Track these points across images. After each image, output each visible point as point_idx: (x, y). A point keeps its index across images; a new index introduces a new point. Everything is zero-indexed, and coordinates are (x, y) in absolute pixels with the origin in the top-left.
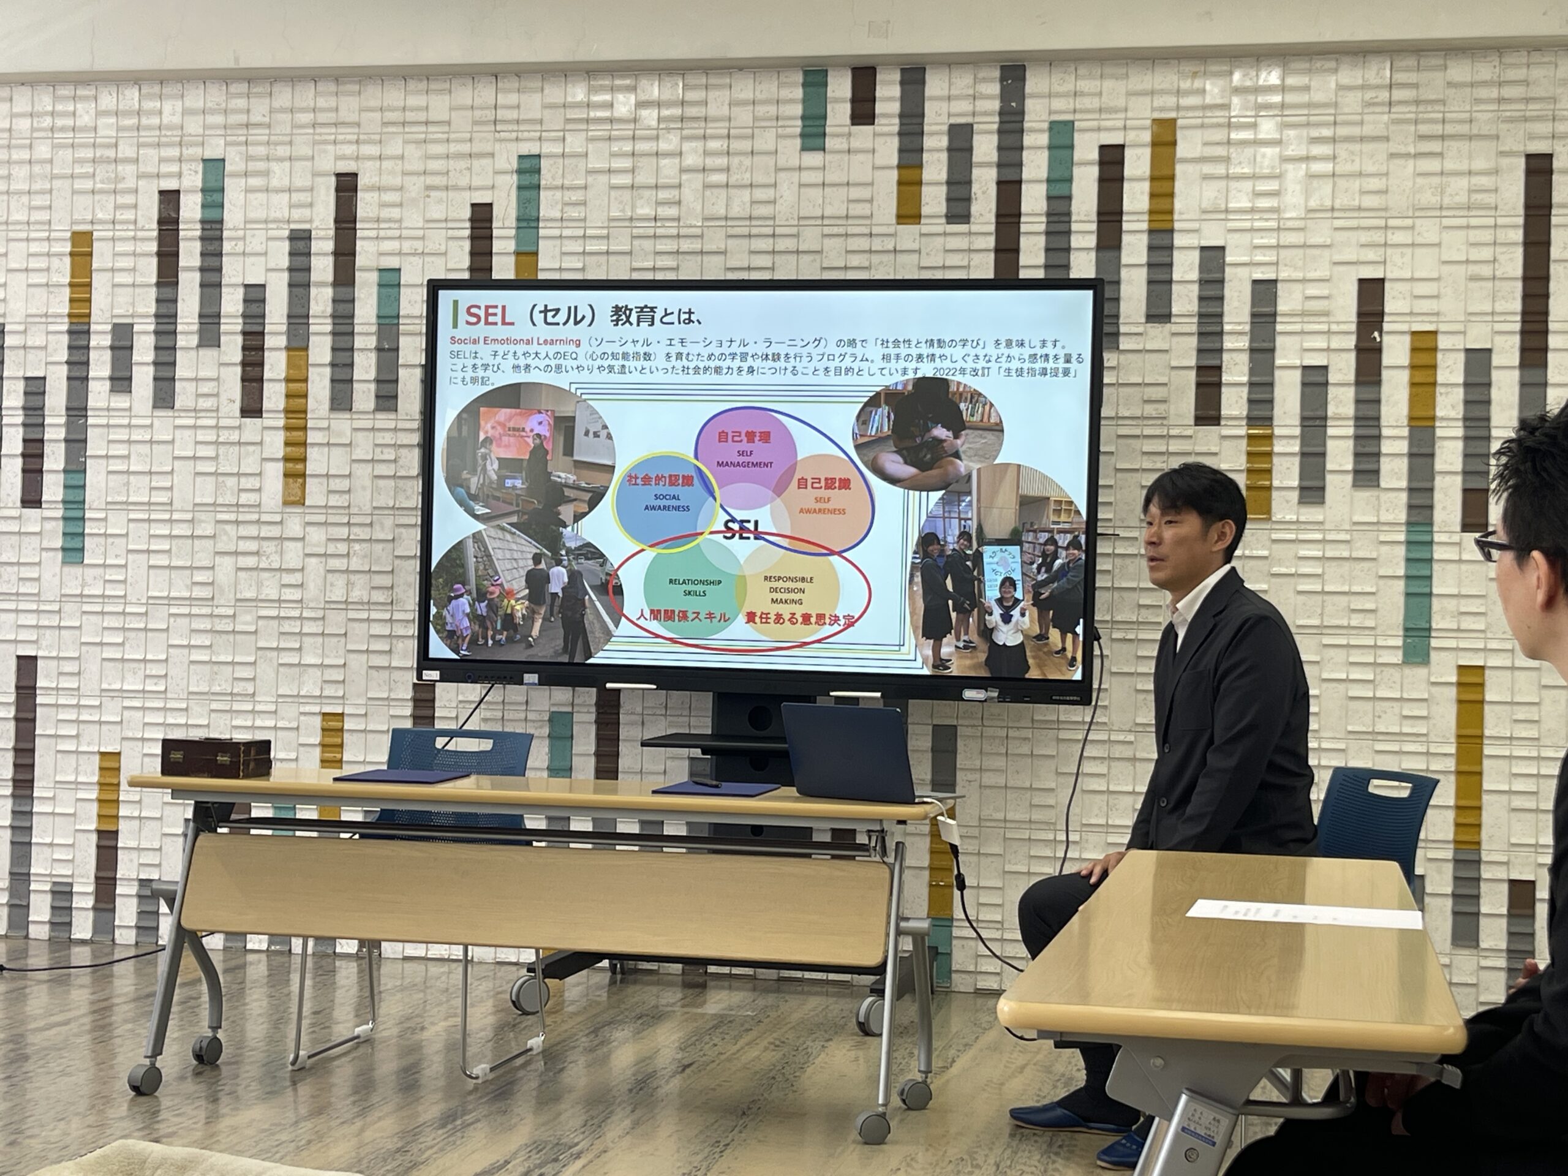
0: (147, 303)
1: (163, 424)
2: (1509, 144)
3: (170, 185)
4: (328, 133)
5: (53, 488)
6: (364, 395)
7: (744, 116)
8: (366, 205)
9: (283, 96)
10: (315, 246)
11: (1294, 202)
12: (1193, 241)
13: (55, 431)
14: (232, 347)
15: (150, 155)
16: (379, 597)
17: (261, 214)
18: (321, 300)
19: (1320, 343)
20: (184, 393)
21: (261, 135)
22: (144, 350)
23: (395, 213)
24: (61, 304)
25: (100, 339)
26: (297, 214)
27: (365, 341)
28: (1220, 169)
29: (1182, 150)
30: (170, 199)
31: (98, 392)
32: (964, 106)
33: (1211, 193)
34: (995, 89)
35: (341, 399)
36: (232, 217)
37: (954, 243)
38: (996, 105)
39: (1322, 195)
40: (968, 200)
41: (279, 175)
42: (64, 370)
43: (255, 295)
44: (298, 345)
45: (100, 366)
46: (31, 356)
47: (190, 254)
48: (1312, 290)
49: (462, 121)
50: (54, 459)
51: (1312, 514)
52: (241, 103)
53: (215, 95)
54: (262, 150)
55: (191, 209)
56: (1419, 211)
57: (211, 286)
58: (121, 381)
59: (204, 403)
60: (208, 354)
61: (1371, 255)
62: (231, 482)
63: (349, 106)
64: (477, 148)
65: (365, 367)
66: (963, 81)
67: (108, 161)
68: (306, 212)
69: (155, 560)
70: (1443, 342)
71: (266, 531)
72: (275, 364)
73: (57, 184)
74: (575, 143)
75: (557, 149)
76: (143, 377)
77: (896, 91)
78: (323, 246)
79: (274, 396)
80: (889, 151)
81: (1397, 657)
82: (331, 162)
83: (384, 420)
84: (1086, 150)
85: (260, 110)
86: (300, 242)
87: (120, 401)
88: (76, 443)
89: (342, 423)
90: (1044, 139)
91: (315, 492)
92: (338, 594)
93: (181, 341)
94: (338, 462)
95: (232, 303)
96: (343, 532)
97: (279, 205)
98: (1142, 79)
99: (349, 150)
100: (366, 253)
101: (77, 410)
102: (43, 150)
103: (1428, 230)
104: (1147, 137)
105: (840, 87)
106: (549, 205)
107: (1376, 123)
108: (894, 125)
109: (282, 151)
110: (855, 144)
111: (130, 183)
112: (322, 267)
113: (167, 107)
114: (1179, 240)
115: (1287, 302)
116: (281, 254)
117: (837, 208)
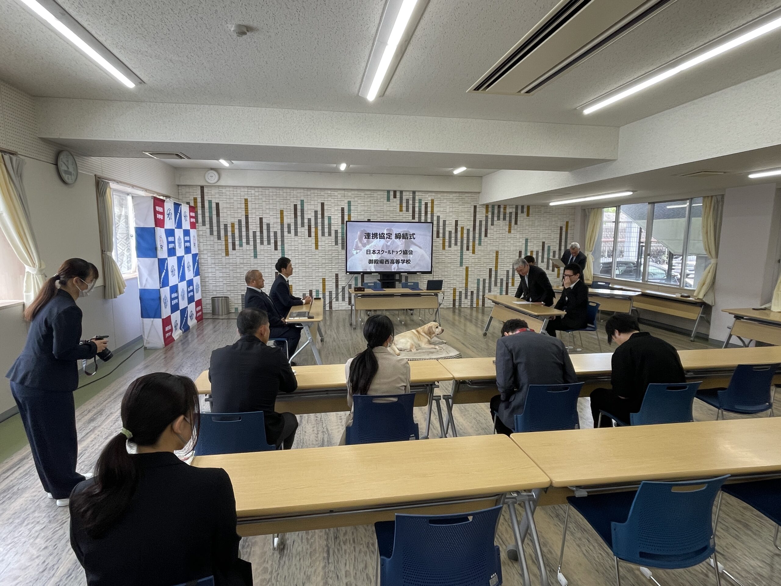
0: (293, 221)
1: (296, 238)
2: (472, 204)
3: (296, 203)
4: (319, 197)
5: (279, 248)
6: (326, 234)
7: (379, 196)
8: (326, 207)
9: (312, 191)
10: (318, 213)
11: (448, 211)
12: (436, 215)
13: (279, 240)
14: (306, 227)
15: (292, 199)
16: (330, 262)
17: (310, 208)
18: (319, 221)
19: (451, 228)
20: (299, 234)
21: (309, 197)
22: (292, 227)
23: (330, 209)
24: (279, 220)
25: (286, 226)
26: (315, 208)
27: (326, 226)
28: (439, 206)
29: (435, 204)
30: (295, 206)
31: (286, 234)
32: (408, 197)
33: (438, 209)
34: (412, 194)
35: (323, 234)
36: (305, 208)
37: (407, 214)
38: (412, 197)
39: (451, 210)
40: (408, 209)
41: (312, 203)
42: (280, 230)
43: (309, 220)
44: (316, 227)
45: (286, 230)
46: (275, 228)
47: (299, 214)
48: (450, 221)
49: (339, 196)
50: (279, 243)
51: (450, 249)
52: (306, 192)
53: (302, 191)
54: (310, 199)
55: (299, 207)
56: (462, 212)
57: (303, 218)
58: (289, 232)
59: (302, 235)
60: (303, 228)
61: (456, 217)
62: (307, 246)
63: (322, 193)
64: (342, 200)
65: (326, 230)
66: (408, 193)
67: (285, 199)
68: (317, 208)
69: (296, 258)
70: (465, 228)
71: (313, 253)
72: (313, 230)
73: (277, 203)
74: (356, 199)
75: (353, 200)
76: (293, 231)
77: (399, 194)
78: (320, 213)
79: (313, 234)
80: (398, 202)
81: (459, 266)
82: (320, 201)
83: (330, 238)
84: (423, 203)
85: (309, 193)
86: (316, 212)
87: (289, 235)
88: (283, 241)
89: (323, 238)
90: (418, 201)
91: (320, 248)
92: (324, 262)
93: (298, 226)
94: (323, 243)
95: (306, 221)
96: (324, 253)
97: (312, 207)
98: (430, 194)
99: (323, 199)
100: (326, 214)
101: (282, 236)
102: (274, 198)
103: (463, 214)
104: (430, 201)
105: (392, 193)
106: (352, 208)
107: (457, 201)
108: (399, 199)
109: (313, 199)
110: (394, 201)
111: (289, 203)
112: (319, 216)
113: (294, 192)
114: (434, 215)
115: (447, 223)
116: (313, 214)
117: (392, 209)
